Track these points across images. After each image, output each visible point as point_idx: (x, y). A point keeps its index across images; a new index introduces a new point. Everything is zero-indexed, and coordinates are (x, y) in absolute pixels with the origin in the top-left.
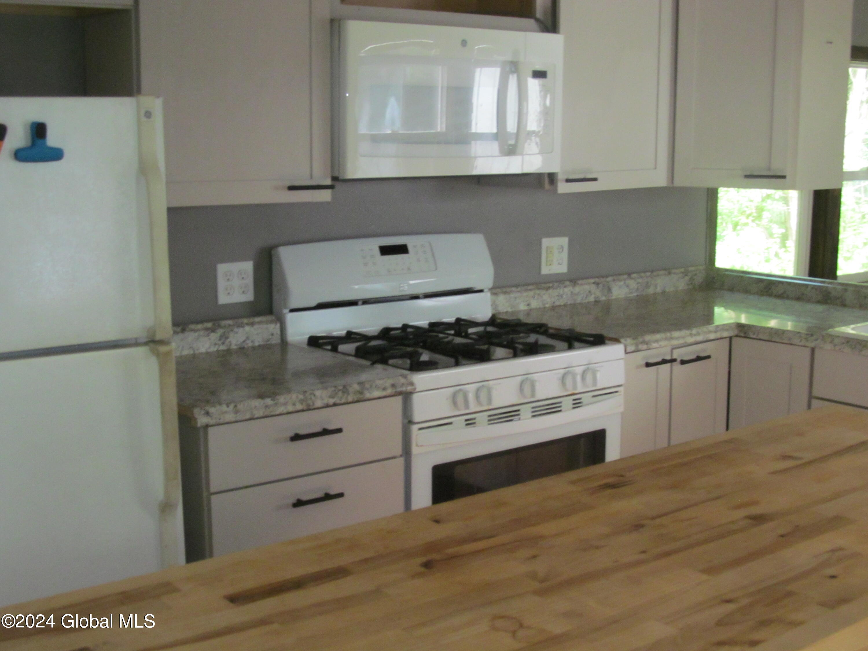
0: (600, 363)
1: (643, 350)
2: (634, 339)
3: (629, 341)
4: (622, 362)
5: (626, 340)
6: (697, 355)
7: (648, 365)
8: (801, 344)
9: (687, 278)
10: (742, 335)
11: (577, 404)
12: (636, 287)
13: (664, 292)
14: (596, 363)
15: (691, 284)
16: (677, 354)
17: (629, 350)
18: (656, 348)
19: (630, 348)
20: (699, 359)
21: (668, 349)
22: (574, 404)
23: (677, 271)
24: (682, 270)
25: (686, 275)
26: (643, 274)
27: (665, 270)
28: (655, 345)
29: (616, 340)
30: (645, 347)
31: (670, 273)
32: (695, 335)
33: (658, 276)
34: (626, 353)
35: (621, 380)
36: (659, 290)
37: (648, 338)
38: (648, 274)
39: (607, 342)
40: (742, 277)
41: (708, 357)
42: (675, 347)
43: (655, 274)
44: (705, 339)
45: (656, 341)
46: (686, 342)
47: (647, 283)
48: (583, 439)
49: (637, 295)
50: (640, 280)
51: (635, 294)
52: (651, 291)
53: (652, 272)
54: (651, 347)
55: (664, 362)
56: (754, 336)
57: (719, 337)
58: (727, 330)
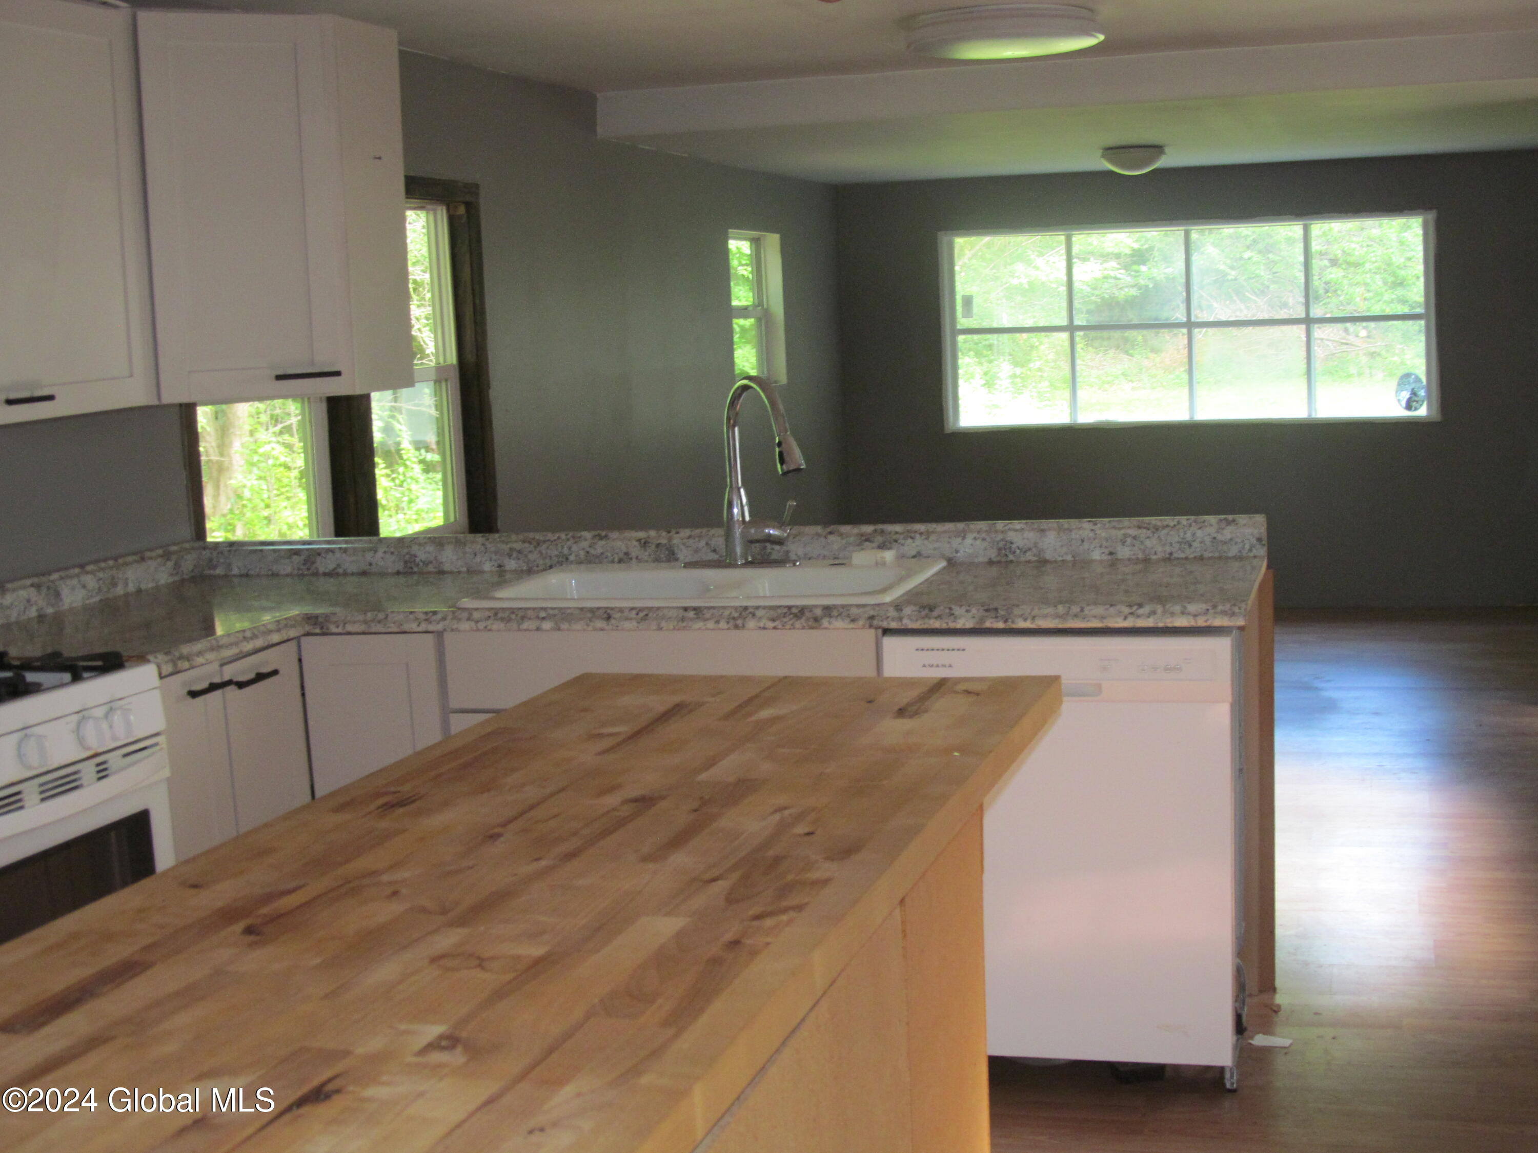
0: (128, 697)
1: (185, 670)
2: (166, 654)
3: (161, 657)
4: (157, 693)
5: (156, 657)
6: (256, 671)
7: (193, 694)
8: (420, 629)
9: (170, 564)
10: (318, 631)
11: (103, 773)
12: (97, 586)
13: (139, 591)
14: (120, 699)
15: (177, 573)
16: (229, 673)
17: (164, 673)
18: (202, 665)
19: (167, 669)
20: (260, 677)
21: (215, 666)
22: (99, 772)
23: (154, 554)
24: (160, 552)
25: (168, 559)
26: (103, 565)
27: (134, 554)
28: (200, 660)
29: (141, 659)
30: (186, 665)
31: (143, 559)
32: (251, 638)
33: (126, 564)
34: (161, 677)
35: (159, 724)
36: (131, 588)
37: (185, 649)
38: (111, 563)
39: (126, 664)
40: (261, 551)
41: (275, 672)
42: (226, 661)
43: (120, 561)
44: (266, 644)
45: (199, 654)
46: (241, 652)
47: (113, 578)
48: (113, 834)
49: (101, 600)
50: (101, 575)
51: (97, 599)
52: (120, 590)
53: (116, 559)
54: (194, 664)
55: (213, 687)
56: (340, 630)
57: (286, 638)
58: (293, 626)
